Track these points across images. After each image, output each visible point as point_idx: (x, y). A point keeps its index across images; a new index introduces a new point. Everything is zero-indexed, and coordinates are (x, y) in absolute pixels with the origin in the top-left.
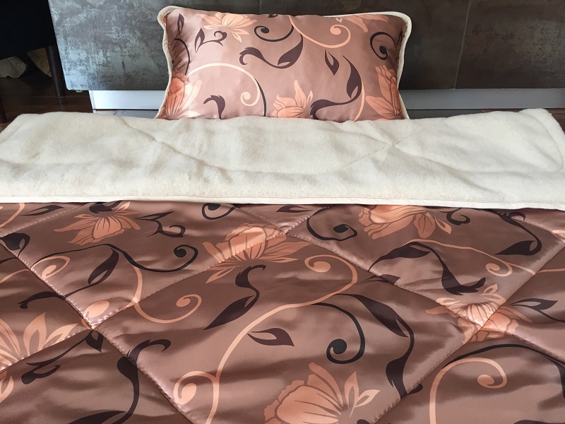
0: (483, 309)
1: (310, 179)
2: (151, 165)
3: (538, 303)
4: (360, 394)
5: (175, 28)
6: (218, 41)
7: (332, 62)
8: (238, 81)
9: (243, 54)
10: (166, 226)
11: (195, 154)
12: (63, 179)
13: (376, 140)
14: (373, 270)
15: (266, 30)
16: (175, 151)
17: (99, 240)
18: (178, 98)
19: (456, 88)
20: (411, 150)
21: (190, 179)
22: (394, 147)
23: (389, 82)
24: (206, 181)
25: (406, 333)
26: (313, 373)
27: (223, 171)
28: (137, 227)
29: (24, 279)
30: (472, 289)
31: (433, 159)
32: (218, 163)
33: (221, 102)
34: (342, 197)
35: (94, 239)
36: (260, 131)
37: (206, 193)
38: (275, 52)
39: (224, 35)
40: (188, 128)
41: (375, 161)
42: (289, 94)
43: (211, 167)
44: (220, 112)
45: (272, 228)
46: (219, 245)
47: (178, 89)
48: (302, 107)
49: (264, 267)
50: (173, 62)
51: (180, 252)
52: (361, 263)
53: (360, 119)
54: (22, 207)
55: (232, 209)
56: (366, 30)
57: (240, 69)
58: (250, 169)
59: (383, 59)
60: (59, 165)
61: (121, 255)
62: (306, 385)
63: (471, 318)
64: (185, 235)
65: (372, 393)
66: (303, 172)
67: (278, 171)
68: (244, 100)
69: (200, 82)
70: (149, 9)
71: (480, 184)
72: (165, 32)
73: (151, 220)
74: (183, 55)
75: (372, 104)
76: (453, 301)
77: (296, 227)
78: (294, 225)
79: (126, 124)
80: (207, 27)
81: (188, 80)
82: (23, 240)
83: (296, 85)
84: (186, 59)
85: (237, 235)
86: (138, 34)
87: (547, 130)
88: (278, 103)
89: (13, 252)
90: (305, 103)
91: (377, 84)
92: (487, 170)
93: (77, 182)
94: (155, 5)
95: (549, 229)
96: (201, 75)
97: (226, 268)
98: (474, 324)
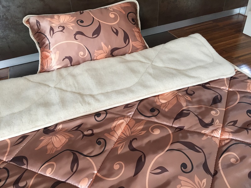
0: (218, 131)
1: (129, 90)
2: (59, 102)
3: (233, 123)
4: (201, 182)
5: (36, 27)
6: (61, 31)
7: (115, 31)
8: (76, 48)
9: (75, 35)
10: (85, 131)
11: (74, 90)
12: (22, 122)
13: (144, 63)
14: (173, 126)
15: (82, 22)
16: (64, 90)
17: (60, 148)
18: (49, 61)
19: (158, 26)
20: (160, 64)
21: (82, 105)
22: (152, 64)
23: (139, 34)
24: (89, 104)
25: (200, 151)
26: (181, 180)
27: (92, 96)
28: (73, 136)
29: (40, 179)
30: (211, 124)
31: (169, 67)
32: (87, 92)
33: (70, 59)
34: (146, 95)
35: (57, 148)
36: (95, 70)
37: (92, 109)
38: (89, 31)
39: (64, 27)
40: (61, 75)
41: (150, 74)
42: (100, 48)
43: (86, 95)
44: (71, 63)
45: (126, 118)
46: (111, 133)
47: (47, 57)
48: (107, 53)
49: (136, 139)
50: (39, 43)
51: (99, 143)
52: (168, 124)
53: (131, 52)
54: (9, 142)
55: (107, 114)
56: (124, 13)
57: (76, 42)
58: (103, 92)
59: (134, 24)
60: (14, 114)
61: (77, 154)
62: (182, 186)
63: (215, 136)
64: (95, 133)
65: (204, 181)
66: (125, 87)
67: (115, 90)
68: (81, 55)
69: (58, 52)
70: (16, 18)
71: (192, 75)
72: (30, 29)
73: (75, 130)
74: (45, 40)
75: (134, 45)
76: (207, 131)
77: (134, 114)
78: (133, 113)
79: (30, 81)
80: (53, 25)
81: (51, 52)
82: (24, 159)
83: (103, 44)
84: (47, 42)
85: (115, 126)
86: (14, 31)
87: (203, 43)
88: (97, 53)
89: (23, 167)
90: (108, 50)
91: (135, 36)
92: (190, 67)
93: (30, 122)
94: (20, 15)
95: (220, 87)
96: (57, 48)
97: (122, 144)
98: (217, 137)
